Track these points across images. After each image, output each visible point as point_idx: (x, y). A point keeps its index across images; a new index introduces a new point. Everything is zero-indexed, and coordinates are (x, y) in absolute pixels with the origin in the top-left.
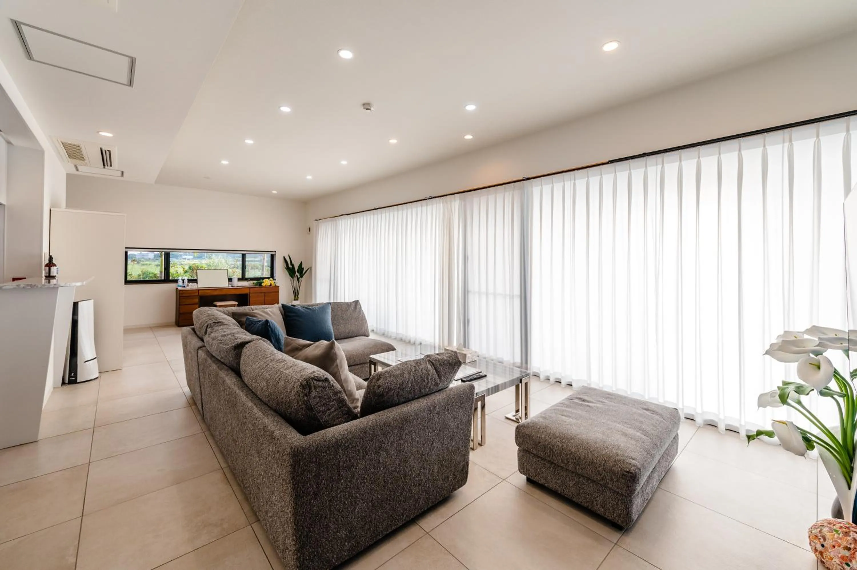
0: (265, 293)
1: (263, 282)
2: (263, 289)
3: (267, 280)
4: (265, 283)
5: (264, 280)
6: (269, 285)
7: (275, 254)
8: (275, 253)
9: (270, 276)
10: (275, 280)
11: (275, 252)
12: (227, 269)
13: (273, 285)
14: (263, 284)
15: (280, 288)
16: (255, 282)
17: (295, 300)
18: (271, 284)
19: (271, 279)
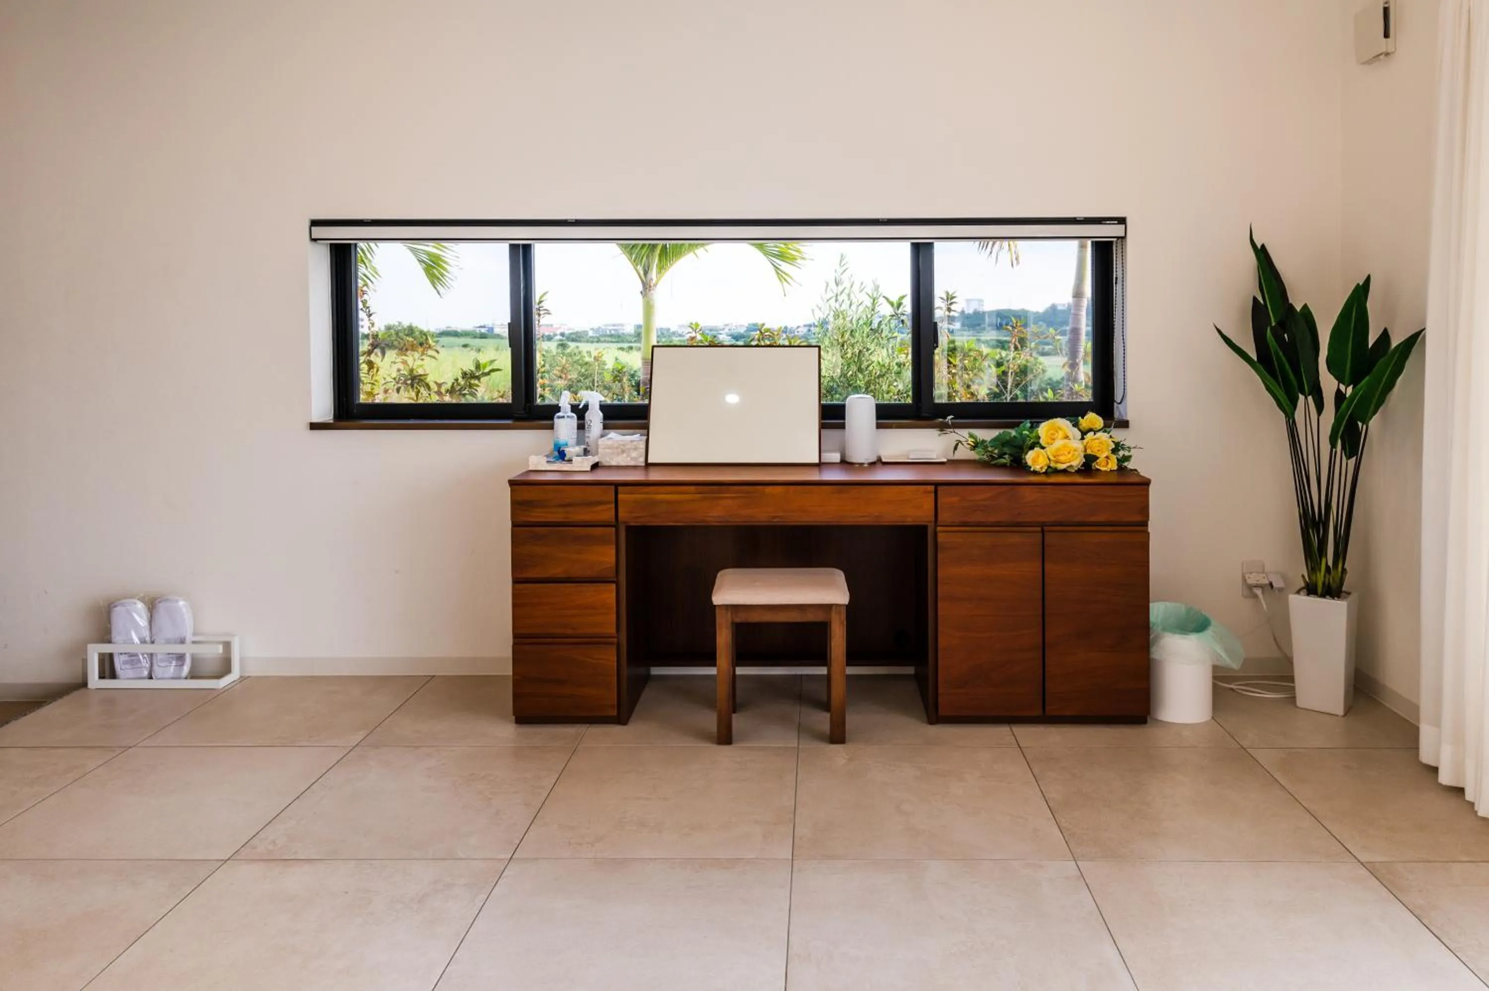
0: (1043, 525)
1: (1036, 444)
2: (1028, 494)
3: (1062, 423)
4: (1050, 451)
5: (1044, 429)
6: (1077, 462)
7: (1123, 238)
8: (1118, 231)
9: (1087, 397)
10: (1124, 424)
11: (1122, 221)
12: (819, 347)
13: (1107, 464)
14: (1031, 458)
15: (1152, 488)
16: (987, 435)
17: (1311, 589)
18: (1090, 459)
19: (1092, 419)
